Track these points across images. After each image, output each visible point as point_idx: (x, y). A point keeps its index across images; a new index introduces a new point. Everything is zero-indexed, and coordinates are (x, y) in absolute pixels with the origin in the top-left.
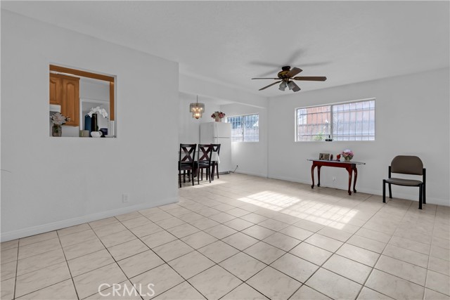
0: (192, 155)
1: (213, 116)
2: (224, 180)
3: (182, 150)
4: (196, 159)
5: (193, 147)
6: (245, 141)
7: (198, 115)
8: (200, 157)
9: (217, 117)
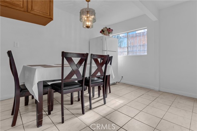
0: (81, 69)
1: (102, 31)
2: (119, 97)
3: (65, 61)
4: (87, 75)
5: (83, 58)
6: (130, 54)
7: (89, 24)
8: (93, 71)
9: (106, 32)
